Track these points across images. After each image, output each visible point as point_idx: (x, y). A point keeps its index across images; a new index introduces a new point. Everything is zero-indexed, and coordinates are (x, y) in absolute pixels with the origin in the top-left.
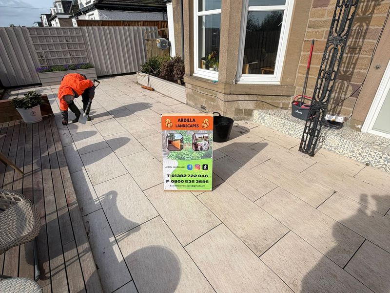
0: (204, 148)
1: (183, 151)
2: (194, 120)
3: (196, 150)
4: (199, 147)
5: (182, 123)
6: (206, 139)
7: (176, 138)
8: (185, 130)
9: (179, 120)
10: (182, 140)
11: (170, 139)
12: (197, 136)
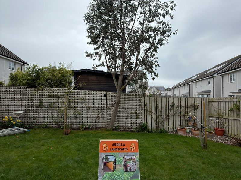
0: (132, 169)
1: (115, 172)
2: (124, 145)
3: (126, 171)
4: (128, 168)
5: (115, 147)
6: (133, 160)
7: (110, 160)
8: (118, 153)
9: (113, 145)
10: (115, 162)
11: (105, 160)
12: (127, 158)
